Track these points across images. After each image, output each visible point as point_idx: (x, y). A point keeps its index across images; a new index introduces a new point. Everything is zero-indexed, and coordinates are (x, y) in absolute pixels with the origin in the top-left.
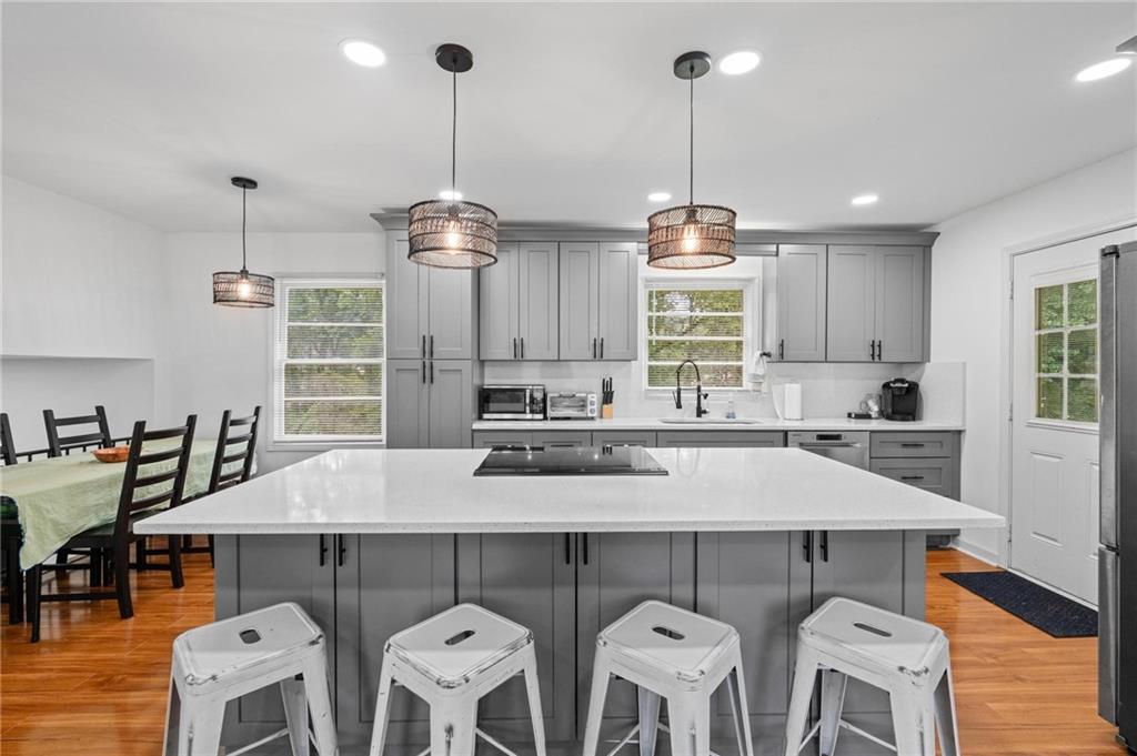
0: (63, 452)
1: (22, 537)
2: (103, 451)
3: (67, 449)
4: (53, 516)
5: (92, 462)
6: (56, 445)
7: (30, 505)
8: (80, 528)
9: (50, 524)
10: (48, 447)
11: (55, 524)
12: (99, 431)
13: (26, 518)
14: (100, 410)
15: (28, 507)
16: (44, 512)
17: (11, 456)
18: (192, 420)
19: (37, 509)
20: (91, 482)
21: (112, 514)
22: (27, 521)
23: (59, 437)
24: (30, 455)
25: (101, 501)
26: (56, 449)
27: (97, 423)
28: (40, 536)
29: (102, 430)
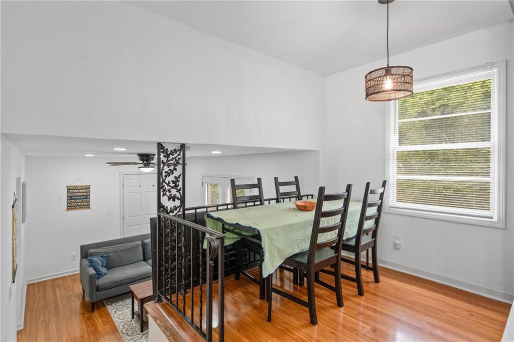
0: (282, 200)
1: (263, 256)
2: (299, 203)
3: (283, 199)
4: (277, 244)
5: (294, 209)
6: (279, 195)
7: (267, 236)
8: (290, 253)
9: (276, 249)
10: (276, 197)
11: (279, 249)
12: (296, 190)
13: (265, 243)
14: (296, 178)
15: (266, 237)
16: (274, 241)
17: (263, 200)
18: (349, 187)
19: (270, 238)
20: (295, 224)
21: (306, 246)
22: (266, 246)
23: (281, 192)
24: (269, 200)
25: (300, 238)
26: (279, 198)
27: (295, 186)
28: (272, 256)
29: (297, 190)
